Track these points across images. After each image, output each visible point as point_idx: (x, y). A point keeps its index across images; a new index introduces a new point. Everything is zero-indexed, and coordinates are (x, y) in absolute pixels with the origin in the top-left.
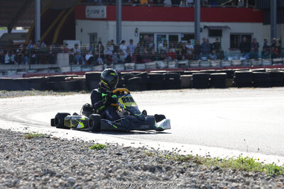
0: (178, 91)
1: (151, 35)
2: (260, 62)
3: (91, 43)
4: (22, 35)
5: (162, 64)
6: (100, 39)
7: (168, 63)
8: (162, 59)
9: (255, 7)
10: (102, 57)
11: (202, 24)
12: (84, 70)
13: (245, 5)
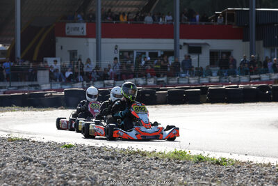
0: (154, 106)
1: (131, 52)
2: (237, 79)
3: (71, 61)
4: (3, 53)
5: (141, 81)
6: (80, 55)
7: (146, 80)
8: (140, 76)
9: (234, 24)
10: (82, 74)
11: (182, 41)
12: (64, 87)
13: (224, 22)
